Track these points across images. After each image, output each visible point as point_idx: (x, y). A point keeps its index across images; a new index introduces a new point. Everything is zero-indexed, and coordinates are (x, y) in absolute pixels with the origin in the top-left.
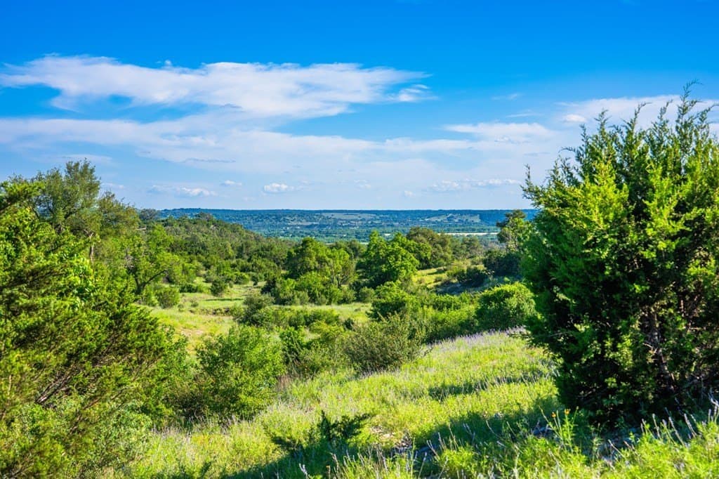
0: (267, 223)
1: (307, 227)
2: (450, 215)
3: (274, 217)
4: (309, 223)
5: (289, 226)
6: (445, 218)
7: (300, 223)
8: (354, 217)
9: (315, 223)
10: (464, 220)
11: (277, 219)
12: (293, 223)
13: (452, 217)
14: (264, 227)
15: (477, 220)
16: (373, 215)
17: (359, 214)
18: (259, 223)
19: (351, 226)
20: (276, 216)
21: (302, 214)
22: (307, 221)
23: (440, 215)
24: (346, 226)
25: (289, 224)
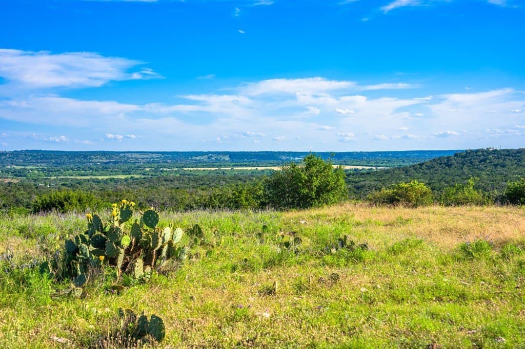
0: (77, 160)
1: (106, 163)
2: (210, 155)
3: (82, 156)
4: (108, 161)
5: (92, 162)
6: (207, 157)
7: (101, 161)
8: (146, 156)
9: (112, 160)
10: (219, 158)
11: (85, 157)
12: (97, 161)
13: (211, 156)
14: (74, 163)
15: (227, 158)
16: (160, 155)
17: (150, 154)
18: (72, 160)
19: (137, 163)
20: (84, 155)
21: (104, 154)
22: (106, 159)
23: (203, 155)
24: (133, 163)
25: (93, 161)
